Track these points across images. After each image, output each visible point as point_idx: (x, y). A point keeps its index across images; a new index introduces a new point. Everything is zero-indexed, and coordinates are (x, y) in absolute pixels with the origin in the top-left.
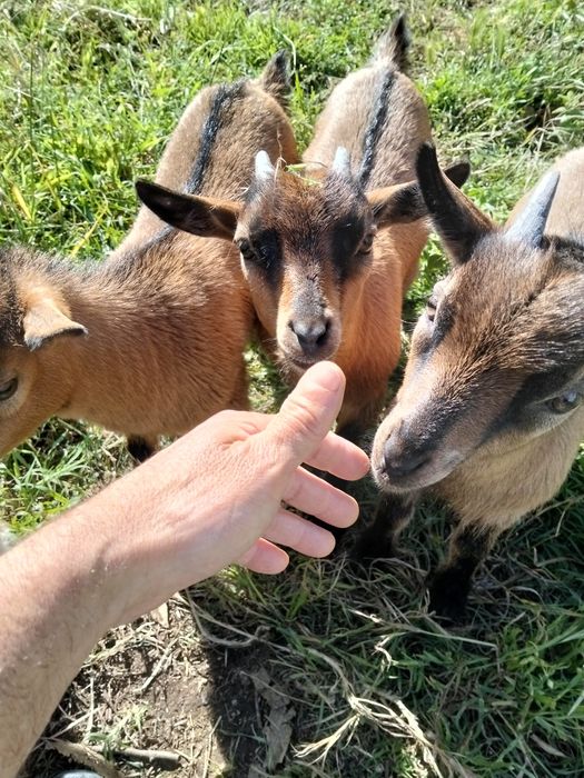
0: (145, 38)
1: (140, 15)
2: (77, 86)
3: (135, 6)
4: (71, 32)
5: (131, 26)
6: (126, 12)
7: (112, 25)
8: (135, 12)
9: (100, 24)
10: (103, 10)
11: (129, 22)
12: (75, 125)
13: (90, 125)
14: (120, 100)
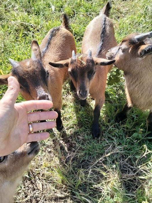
0: (36, 30)
1: (34, 24)
2: (18, 43)
3: (33, 22)
4: (16, 29)
5: (32, 27)
6: (31, 23)
7: (27, 27)
8: (33, 23)
9: (24, 27)
10: (25, 23)
11: (31, 26)
12: (17, 53)
13: (21, 52)
14: (29, 46)
